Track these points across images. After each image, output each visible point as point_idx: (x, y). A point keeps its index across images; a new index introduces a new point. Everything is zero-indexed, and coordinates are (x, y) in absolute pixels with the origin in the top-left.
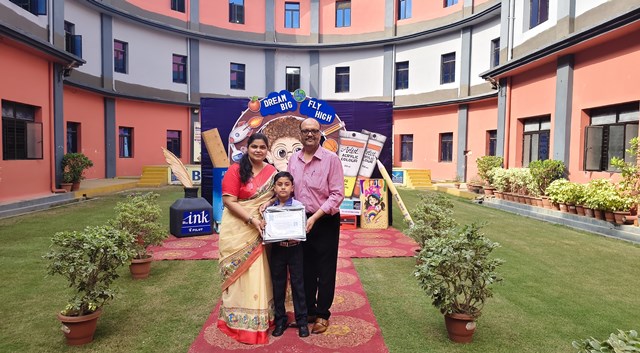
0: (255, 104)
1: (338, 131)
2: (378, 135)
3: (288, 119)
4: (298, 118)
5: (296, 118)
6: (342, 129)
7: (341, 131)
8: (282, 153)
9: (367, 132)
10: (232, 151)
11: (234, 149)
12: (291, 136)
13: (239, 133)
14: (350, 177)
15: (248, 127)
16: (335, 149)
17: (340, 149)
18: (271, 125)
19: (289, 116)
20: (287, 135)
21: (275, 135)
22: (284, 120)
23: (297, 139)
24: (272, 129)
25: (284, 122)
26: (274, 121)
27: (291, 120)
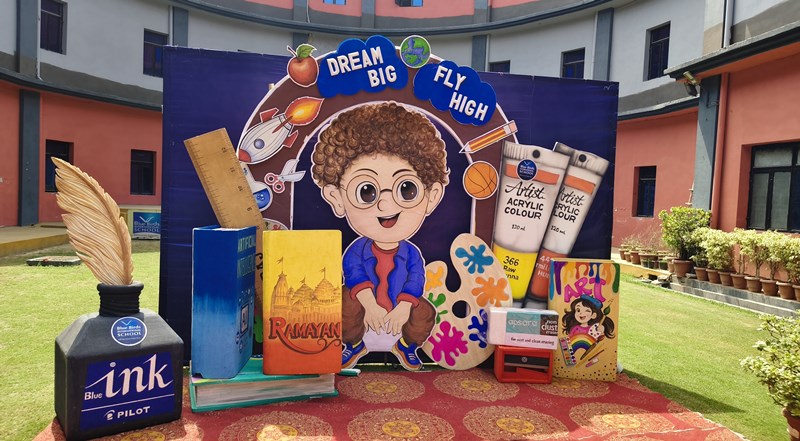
0: (303, 67)
1: (501, 144)
2: (589, 156)
3: (384, 108)
4: (409, 108)
5: (405, 106)
6: (510, 139)
7: (509, 145)
8: (368, 193)
9: (565, 148)
12: (390, 150)
13: (263, 137)
14: (523, 252)
15: (285, 123)
16: (492, 185)
17: (504, 187)
18: (343, 122)
19: (388, 103)
20: (381, 148)
21: (352, 148)
22: (375, 110)
23: (404, 158)
24: (346, 131)
25: (375, 115)
26: (350, 112)
27: (392, 111)
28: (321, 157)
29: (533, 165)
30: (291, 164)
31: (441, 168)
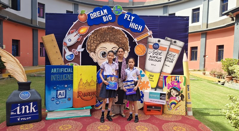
0: (83, 17)
1: (147, 38)
2: (177, 41)
3: (108, 28)
4: (116, 28)
5: (115, 27)
6: (150, 36)
7: (150, 38)
8: (104, 54)
9: (169, 39)
10: (65, 53)
11: (67, 51)
12: (111, 41)
13: (71, 38)
14: (155, 73)
15: (78, 34)
16: (144, 52)
17: (148, 52)
18: (95, 33)
19: (109, 26)
20: (108, 41)
21: (98, 41)
22: (105, 29)
23: (115, 44)
24: (96, 36)
25: (105, 30)
26: (98, 30)
27: (111, 29)
28: (89, 44)
29: (158, 44)
30: (80, 46)
31: (127, 46)
